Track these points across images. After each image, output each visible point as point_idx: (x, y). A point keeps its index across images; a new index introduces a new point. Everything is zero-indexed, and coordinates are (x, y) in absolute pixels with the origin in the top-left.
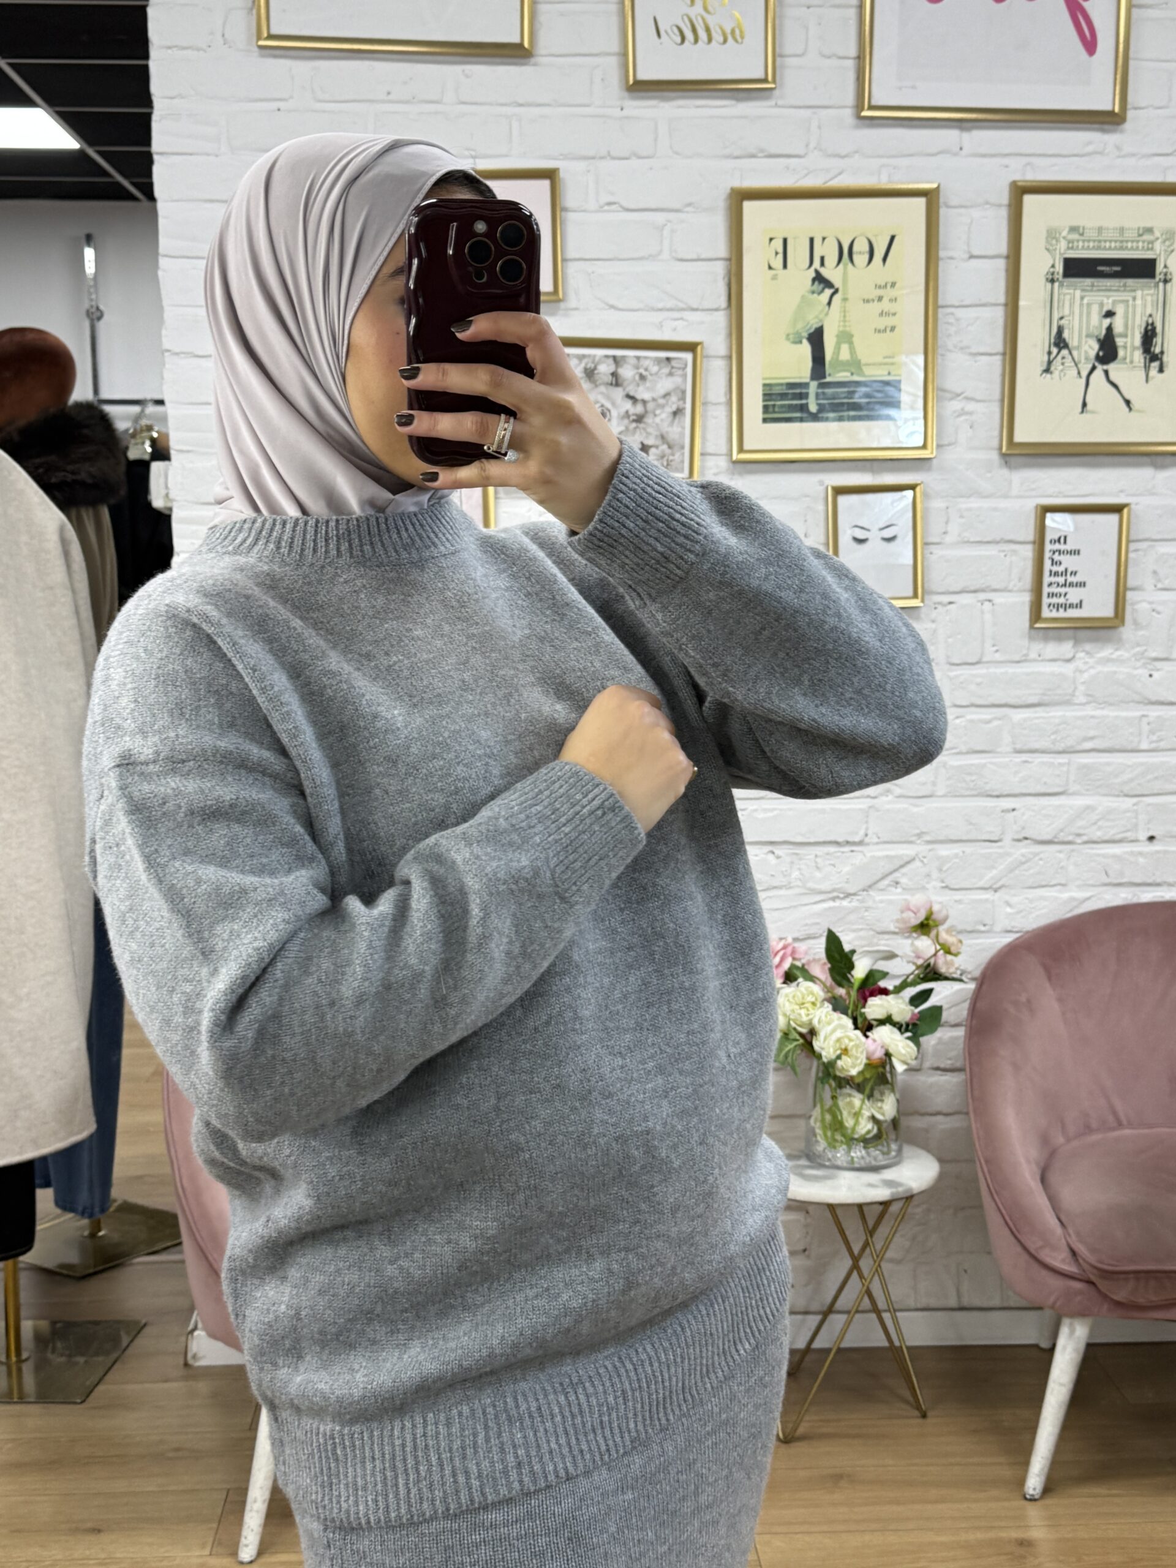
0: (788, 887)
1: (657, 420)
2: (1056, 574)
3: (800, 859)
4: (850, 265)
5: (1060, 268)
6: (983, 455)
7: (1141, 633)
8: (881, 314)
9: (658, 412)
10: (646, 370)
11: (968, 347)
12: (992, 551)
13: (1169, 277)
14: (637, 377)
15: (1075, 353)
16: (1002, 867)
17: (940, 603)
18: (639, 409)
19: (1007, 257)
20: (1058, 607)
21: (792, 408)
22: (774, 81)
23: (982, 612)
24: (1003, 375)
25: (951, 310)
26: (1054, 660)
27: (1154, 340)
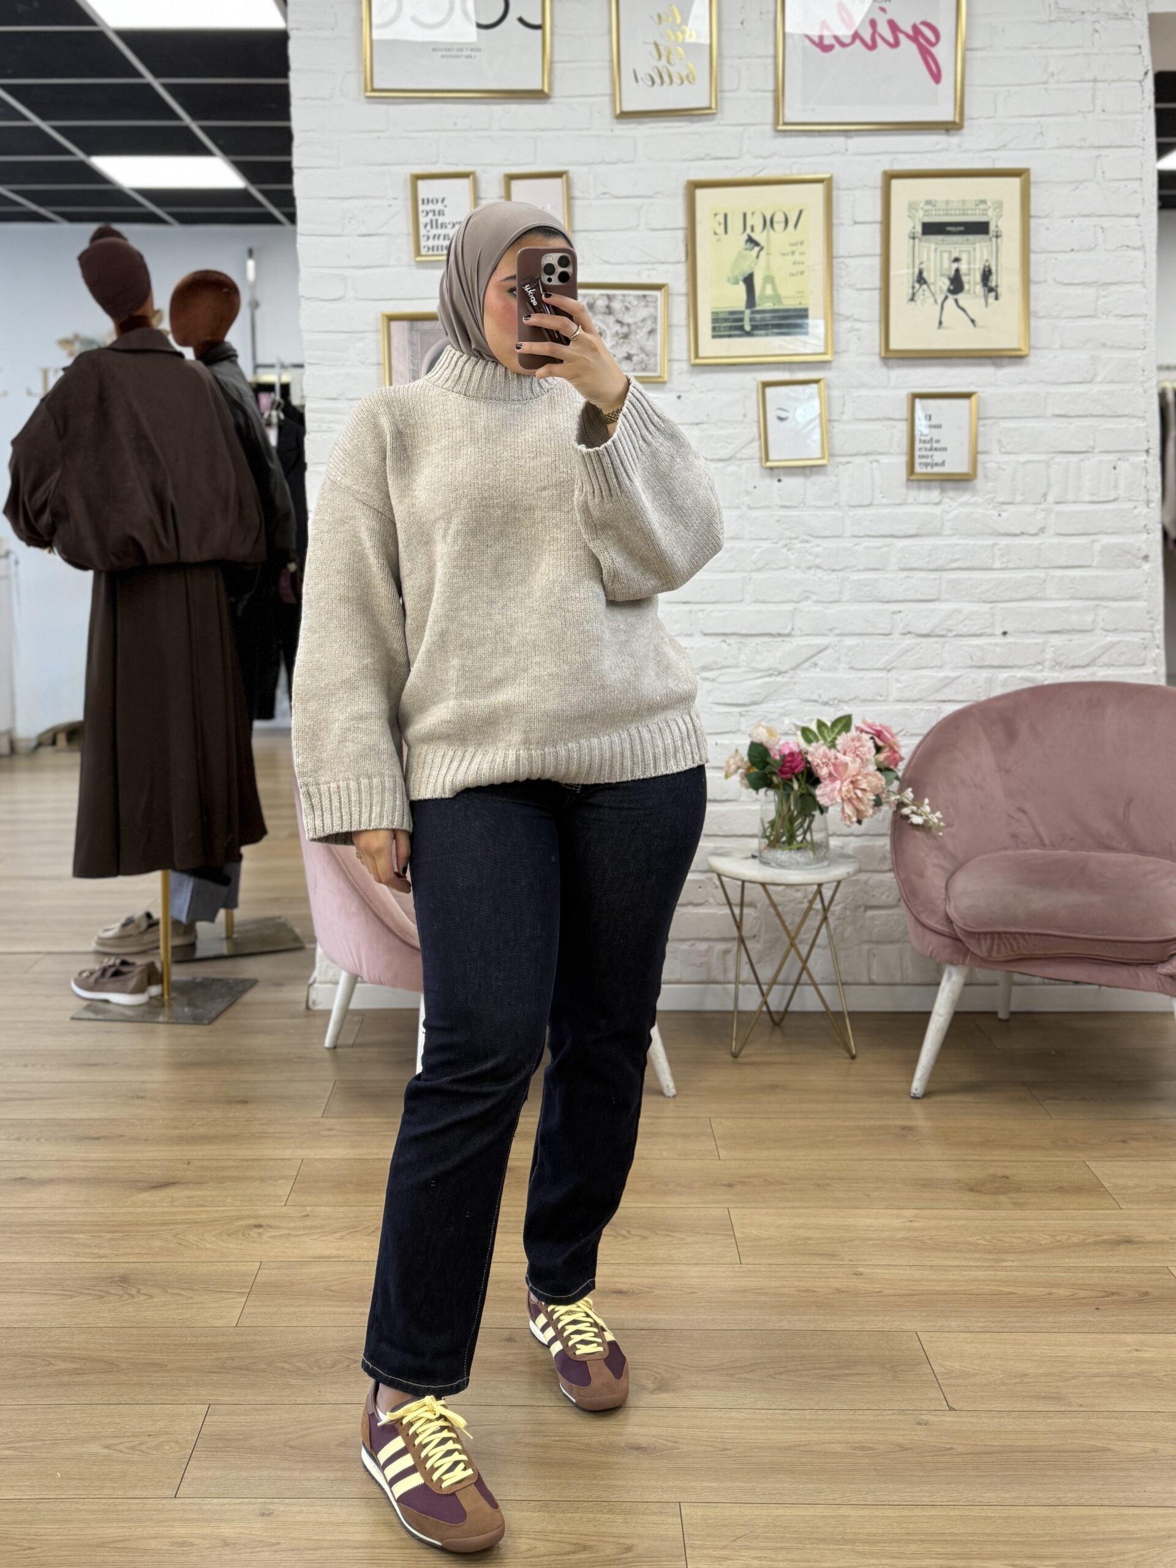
0: (737, 666)
1: (638, 337)
2: (924, 442)
3: (746, 646)
4: (771, 231)
5: (919, 229)
6: (867, 359)
7: (990, 484)
8: (794, 263)
9: (638, 331)
10: (630, 303)
11: (855, 285)
12: (877, 426)
13: (999, 234)
14: (624, 309)
15: (932, 287)
16: (894, 653)
17: (841, 463)
18: (625, 330)
20: (926, 465)
21: (731, 328)
22: (716, 108)
23: (872, 469)
24: (880, 303)
25: (842, 260)
26: (926, 504)
27: (991, 278)
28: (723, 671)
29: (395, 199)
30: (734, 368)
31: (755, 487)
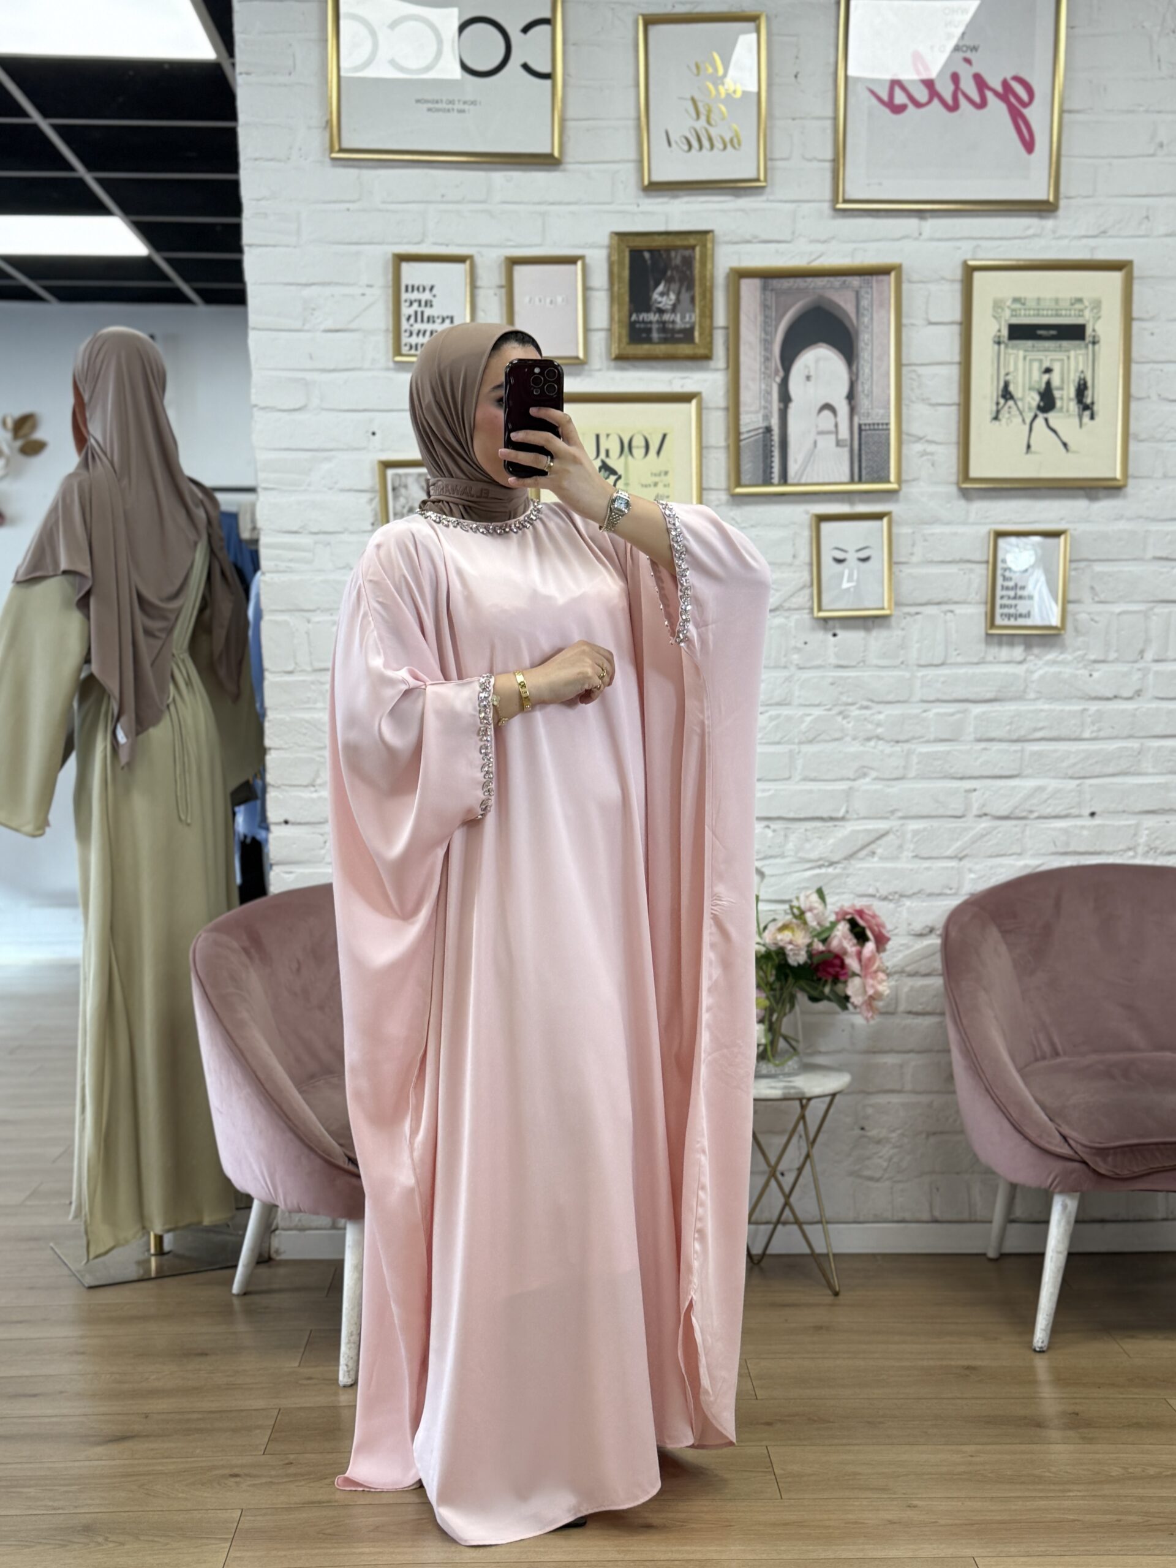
0: (782, 856)
2: (1007, 588)
3: (793, 833)
5: (1005, 332)
6: (942, 489)
7: (1081, 639)
11: (928, 399)
12: (953, 569)
13: (1096, 339)
15: (1020, 404)
16: (966, 839)
17: (909, 614)
19: (961, 324)
20: (1009, 616)
22: (766, 180)
23: (946, 622)
24: (959, 422)
25: (914, 368)
26: (1008, 662)
27: (1086, 393)
28: (767, 862)
29: (370, 286)
30: (784, 498)
31: (806, 643)
